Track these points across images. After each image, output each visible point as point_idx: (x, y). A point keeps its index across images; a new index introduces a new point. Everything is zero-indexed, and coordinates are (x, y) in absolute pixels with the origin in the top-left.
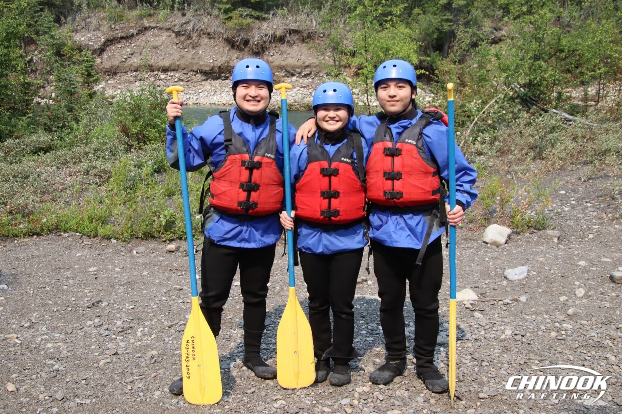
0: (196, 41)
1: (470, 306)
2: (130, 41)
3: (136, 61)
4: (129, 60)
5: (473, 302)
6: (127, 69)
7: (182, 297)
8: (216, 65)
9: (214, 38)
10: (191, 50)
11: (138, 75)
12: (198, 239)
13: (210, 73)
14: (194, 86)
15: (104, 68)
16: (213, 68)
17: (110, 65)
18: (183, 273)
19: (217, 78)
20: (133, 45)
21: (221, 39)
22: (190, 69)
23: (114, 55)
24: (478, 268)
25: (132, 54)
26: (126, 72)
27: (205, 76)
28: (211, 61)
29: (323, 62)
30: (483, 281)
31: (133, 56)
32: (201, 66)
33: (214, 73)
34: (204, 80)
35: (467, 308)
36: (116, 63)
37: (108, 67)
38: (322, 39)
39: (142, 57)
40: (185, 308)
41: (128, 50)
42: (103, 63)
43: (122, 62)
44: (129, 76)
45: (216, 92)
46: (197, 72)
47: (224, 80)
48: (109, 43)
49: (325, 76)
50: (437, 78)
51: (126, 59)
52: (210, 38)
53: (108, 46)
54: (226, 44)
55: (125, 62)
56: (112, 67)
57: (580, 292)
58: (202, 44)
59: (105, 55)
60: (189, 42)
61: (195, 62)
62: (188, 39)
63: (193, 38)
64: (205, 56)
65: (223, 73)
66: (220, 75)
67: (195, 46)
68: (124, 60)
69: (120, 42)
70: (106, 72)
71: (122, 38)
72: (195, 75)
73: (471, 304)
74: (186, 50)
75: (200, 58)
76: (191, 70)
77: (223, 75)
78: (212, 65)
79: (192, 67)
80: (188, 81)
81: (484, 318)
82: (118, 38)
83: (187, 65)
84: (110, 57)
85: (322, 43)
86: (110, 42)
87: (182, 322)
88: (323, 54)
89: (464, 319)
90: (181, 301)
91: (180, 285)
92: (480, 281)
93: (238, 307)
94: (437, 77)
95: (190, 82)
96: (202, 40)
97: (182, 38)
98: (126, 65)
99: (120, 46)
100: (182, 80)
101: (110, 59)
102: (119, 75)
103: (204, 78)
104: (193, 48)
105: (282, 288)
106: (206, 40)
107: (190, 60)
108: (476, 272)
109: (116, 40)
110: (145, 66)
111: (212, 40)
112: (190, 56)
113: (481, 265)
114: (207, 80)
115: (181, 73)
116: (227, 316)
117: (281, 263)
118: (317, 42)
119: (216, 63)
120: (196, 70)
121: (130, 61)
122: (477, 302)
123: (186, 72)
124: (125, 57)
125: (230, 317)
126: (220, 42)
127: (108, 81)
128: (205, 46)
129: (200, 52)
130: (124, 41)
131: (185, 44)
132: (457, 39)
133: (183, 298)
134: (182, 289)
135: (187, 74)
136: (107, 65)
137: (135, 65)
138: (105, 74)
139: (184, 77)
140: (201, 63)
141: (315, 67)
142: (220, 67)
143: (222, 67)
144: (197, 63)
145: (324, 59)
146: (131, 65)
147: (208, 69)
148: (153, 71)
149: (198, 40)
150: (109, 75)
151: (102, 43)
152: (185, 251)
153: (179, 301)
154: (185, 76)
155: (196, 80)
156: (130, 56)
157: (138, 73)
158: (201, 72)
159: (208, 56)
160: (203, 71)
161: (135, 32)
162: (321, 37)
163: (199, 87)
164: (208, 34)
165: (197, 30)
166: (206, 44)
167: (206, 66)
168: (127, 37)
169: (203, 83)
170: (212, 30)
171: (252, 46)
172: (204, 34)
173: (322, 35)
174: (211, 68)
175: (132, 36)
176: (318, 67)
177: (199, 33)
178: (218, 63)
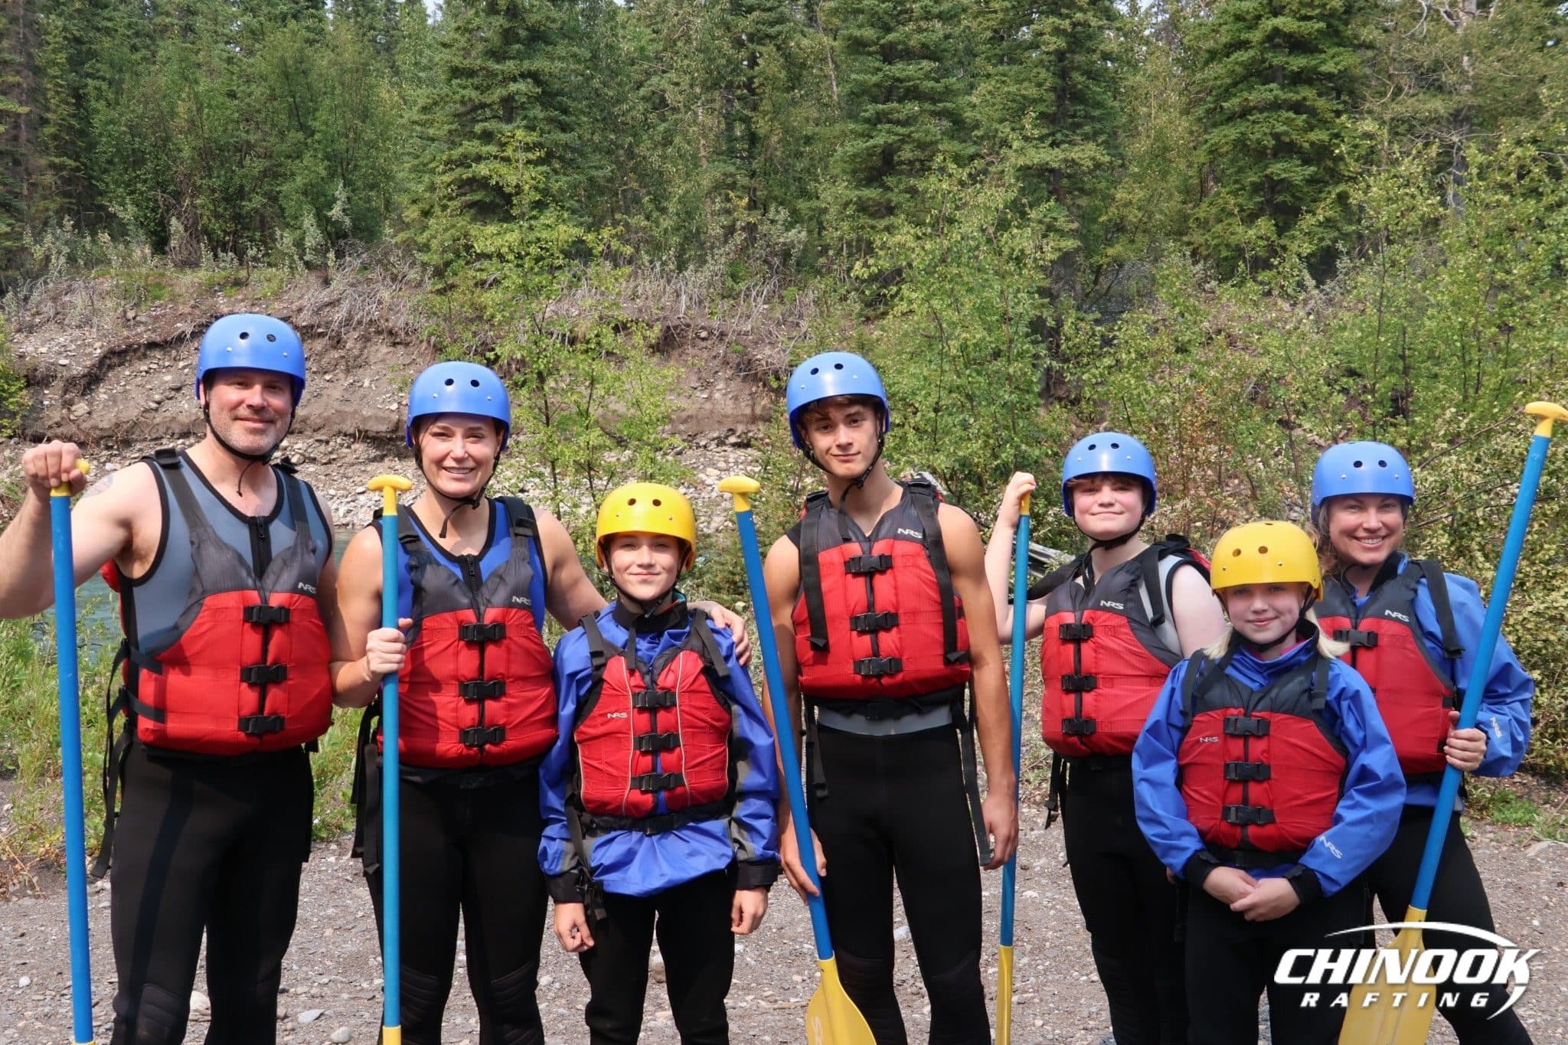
0: (356, 352)
2: (174, 353)
3: (186, 408)
4: (168, 404)
6: (162, 430)
9: (407, 345)
10: (341, 376)
13: (391, 439)
14: (344, 476)
15: (95, 428)
16: (397, 427)
17: (114, 420)
20: (181, 364)
21: (424, 345)
22: (336, 428)
23: (125, 391)
25: (178, 389)
26: (157, 440)
27: (377, 448)
28: (394, 406)
29: (708, 406)
31: (179, 395)
32: (365, 420)
34: (374, 460)
36: (131, 413)
37: (105, 425)
38: (704, 344)
41: (168, 378)
42: (94, 416)
43: (146, 411)
46: (353, 435)
48: (115, 360)
49: (713, 446)
51: (159, 403)
52: (394, 344)
53: (111, 367)
55: (156, 410)
56: (117, 425)
58: (372, 360)
59: (102, 394)
60: (336, 354)
61: (349, 409)
62: (334, 347)
63: (348, 346)
64: (379, 395)
67: (353, 365)
68: (154, 405)
69: (145, 356)
70: (102, 438)
71: (152, 345)
72: (349, 447)
74: (327, 377)
75: (365, 396)
76: (339, 433)
78: (395, 417)
79: (343, 421)
80: (329, 462)
82: (140, 345)
83: (328, 419)
84: (113, 399)
85: (705, 354)
86: (117, 357)
88: (707, 385)
95: (334, 466)
96: (374, 348)
97: (319, 345)
98: (158, 420)
99: (145, 368)
100: (313, 460)
101: (115, 402)
102: (138, 446)
103: (373, 453)
104: (348, 371)
106: (384, 349)
107: (336, 405)
109: (135, 351)
111: (401, 350)
112: (337, 394)
114: (382, 458)
115: (311, 441)
118: (691, 351)
120: (351, 431)
121: (171, 409)
123: (324, 438)
124: (157, 397)
126: (421, 355)
127: (104, 463)
128: (380, 366)
129: (366, 384)
130: (158, 354)
131: (324, 362)
135: (327, 442)
136: (105, 419)
137: (183, 419)
138: (98, 444)
139: (320, 450)
140: (366, 412)
141: (684, 422)
144: (356, 412)
145: (709, 398)
146: (174, 419)
147: (383, 428)
149: (362, 350)
150: (108, 448)
151: (95, 361)
154: (322, 448)
155: (351, 458)
156: (173, 393)
158: (364, 436)
159: (387, 392)
160: (371, 434)
161: (189, 330)
162: (703, 339)
163: (356, 479)
164: (390, 333)
165: (360, 323)
166: (383, 361)
167: (378, 419)
168: (166, 342)
169: (369, 468)
170: (401, 323)
171: (509, 364)
172: (379, 332)
173: (704, 334)
174: (391, 426)
175: (180, 339)
176: (694, 421)
177: (366, 330)
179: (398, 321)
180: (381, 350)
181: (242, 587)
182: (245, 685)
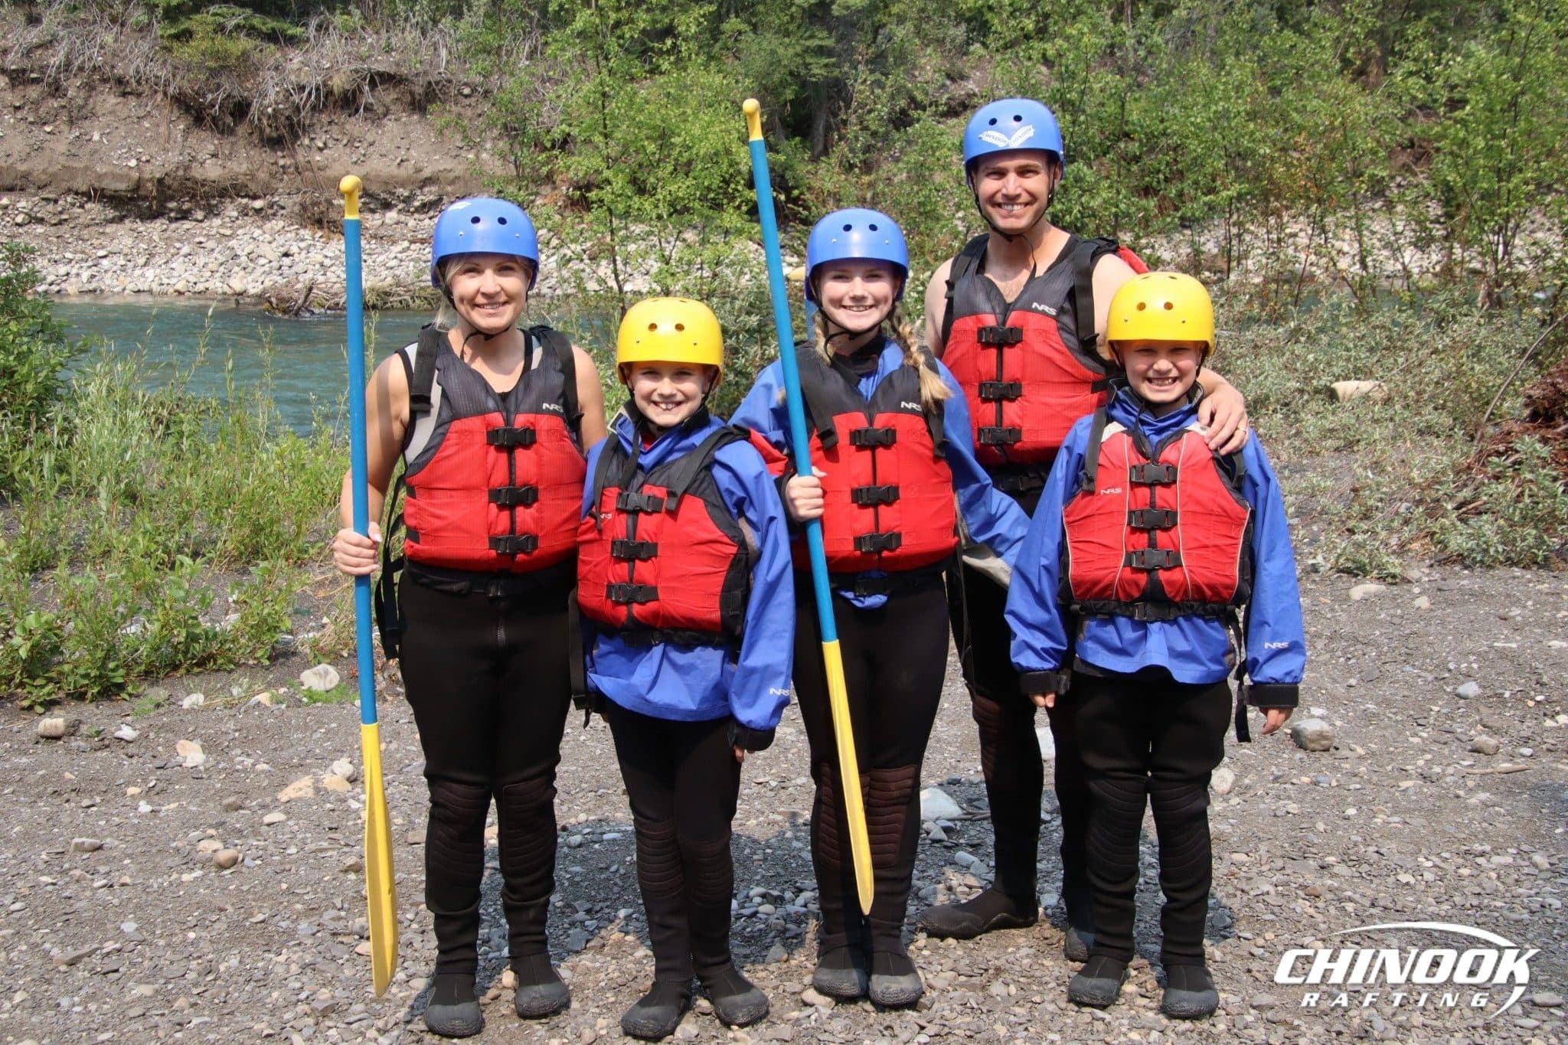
0: (80, 102)
1: (943, 836)
5: (950, 824)
7: (103, 869)
8: (147, 176)
9: (139, 95)
10: (64, 128)
12: (138, 696)
13: (131, 199)
14: (80, 238)
16: (138, 185)
18: (98, 799)
19: (153, 216)
21: (159, 97)
22: (65, 186)
24: (955, 730)
27: (115, 208)
28: (133, 163)
30: (967, 765)
32: (101, 177)
33: (145, 198)
34: (112, 221)
35: (935, 841)
38: (467, 101)
40: (116, 901)
45: (152, 255)
46: (87, 194)
47: (177, 219)
50: (806, 213)
52: (124, 94)
54: (176, 113)
57: (1223, 779)
58: (99, 111)
60: (55, 103)
61: (79, 165)
62: (53, 95)
63: (70, 94)
64: (112, 149)
65: (172, 198)
66: (162, 205)
67: (77, 117)
72: (82, 206)
73: (946, 830)
74: (47, 129)
75: (96, 151)
76: (69, 191)
77: (172, 205)
78: (135, 175)
79: (72, 179)
80: (60, 223)
81: (984, 865)
83: (54, 175)
85: (469, 112)
87: (110, 946)
88: (473, 146)
89: (931, 872)
90: (104, 882)
91: (94, 835)
92: (961, 765)
93: (284, 886)
94: (807, 208)
95: (66, 227)
96: (100, 98)
97: (34, 92)
100: (40, 221)
103: (111, 213)
104: (72, 122)
105: (410, 822)
106: (113, 100)
107: (62, 160)
108: (949, 744)
111: (133, 101)
112: (61, 147)
113: (959, 722)
114: (121, 219)
115: (36, 199)
116: (252, 915)
117: (397, 750)
118: (454, 109)
119: (148, 168)
120: (84, 188)
122: (959, 824)
123: (52, 196)
125: (260, 917)
126: (157, 107)
128: (110, 118)
129: (96, 137)
131: (43, 110)
132: (854, 104)
133: (108, 873)
134: (100, 848)
135: (56, 201)
139: (45, 211)
140: (100, 169)
141: (452, 183)
142: (160, 181)
143: (168, 181)
144: (87, 168)
145: (477, 159)
147: (122, 186)
149: (86, 100)
152: (98, 733)
153: (96, 884)
154: (50, 207)
155: (85, 219)
158: (98, 195)
159: (122, 147)
160: (109, 193)
162: (466, 96)
163: (96, 242)
164: (119, 82)
165: (81, 69)
166: (112, 112)
167: (115, 177)
169: (108, 230)
170: (130, 71)
171: (259, 119)
172: (105, 81)
173: (467, 91)
174: (131, 185)
176: (462, 183)
177: (89, 77)
178: (155, 170)
179: (127, 69)
180: (108, 100)
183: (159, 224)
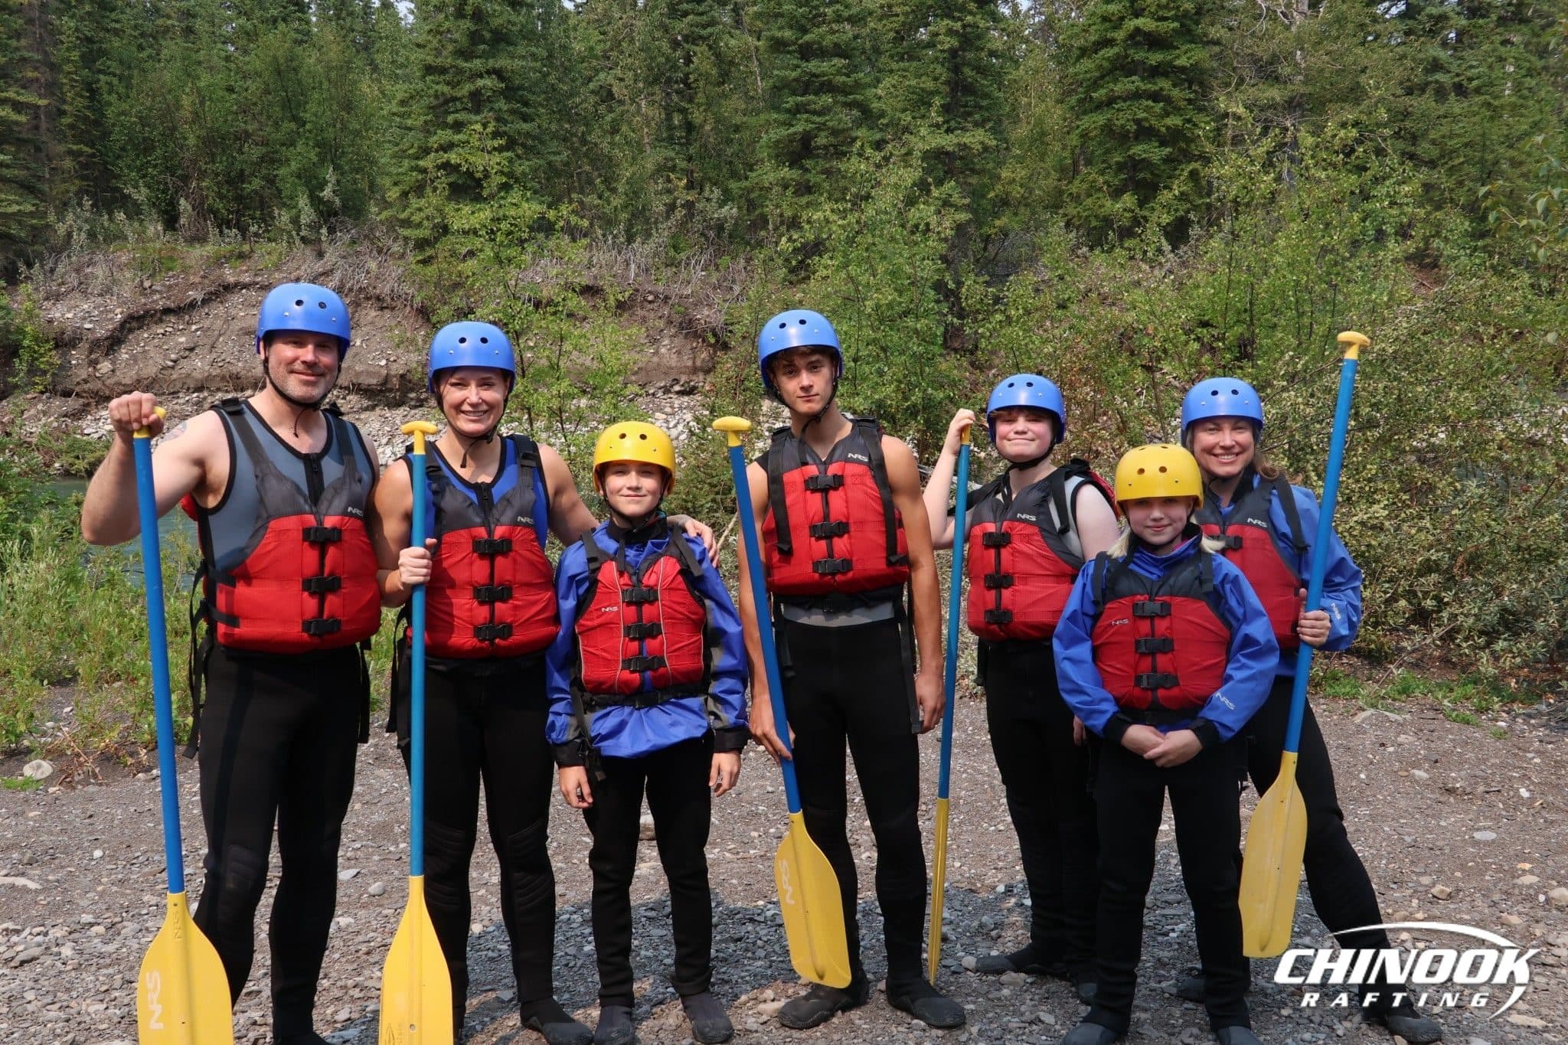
2: (187, 317)
3: (199, 365)
4: (183, 363)
6: (179, 385)
8: (393, 373)
9: (393, 309)
11: (205, 399)
13: (381, 391)
15: (120, 384)
16: (387, 379)
17: (135, 377)
19: (398, 404)
20: (194, 327)
21: (408, 309)
23: (145, 351)
25: (192, 350)
26: (174, 394)
27: (369, 399)
28: (383, 362)
29: (655, 359)
31: (192, 355)
32: (358, 374)
33: (391, 390)
34: (366, 409)
36: (151, 370)
37: (128, 381)
38: (651, 306)
39: (214, 355)
41: (182, 339)
42: (118, 373)
43: (164, 368)
44: (181, 401)
45: (393, 436)
46: (347, 388)
47: (415, 407)
48: (134, 324)
49: (660, 394)
51: (175, 361)
52: (382, 309)
53: (131, 331)
54: (420, 321)
55: (173, 368)
56: (139, 381)
58: (363, 322)
59: (124, 354)
65: (412, 390)
66: (404, 394)
68: (170, 364)
69: (161, 321)
71: (167, 311)
72: (344, 398)
75: (357, 354)
77: (412, 395)
78: (384, 372)
82: (156, 311)
84: (134, 359)
85: (652, 315)
86: (135, 321)
88: (654, 341)
96: (364, 312)
98: (175, 376)
99: (162, 331)
101: (135, 361)
103: (366, 403)
106: (373, 313)
109: (152, 316)
110: (223, 378)
111: (387, 314)
114: (372, 408)
118: (640, 312)
119: (394, 366)
120: (346, 384)
121: (185, 366)
124: (173, 356)
126: (405, 318)
128: (369, 327)
129: (358, 343)
130: (173, 319)
136: (127, 376)
137: (197, 375)
140: (361, 368)
141: (635, 373)
142: (402, 376)
143: (409, 376)
145: (656, 353)
146: (188, 375)
147: (374, 381)
148: (242, 390)
151: (117, 325)
155: (346, 408)
156: (187, 353)
157: (206, 394)
158: (358, 389)
159: (377, 350)
160: (363, 387)
161: (200, 297)
162: (650, 302)
164: (378, 299)
165: (351, 290)
166: (372, 323)
167: (369, 374)
168: (180, 308)
169: (362, 416)
170: (387, 290)
172: (368, 299)
173: (651, 298)
174: (381, 380)
175: (192, 305)
176: (644, 373)
177: (356, 296)
178: (398, 369)
179: (384, 289)
181: (300, 512)
182: (306, 594)
183: (401, 411)
